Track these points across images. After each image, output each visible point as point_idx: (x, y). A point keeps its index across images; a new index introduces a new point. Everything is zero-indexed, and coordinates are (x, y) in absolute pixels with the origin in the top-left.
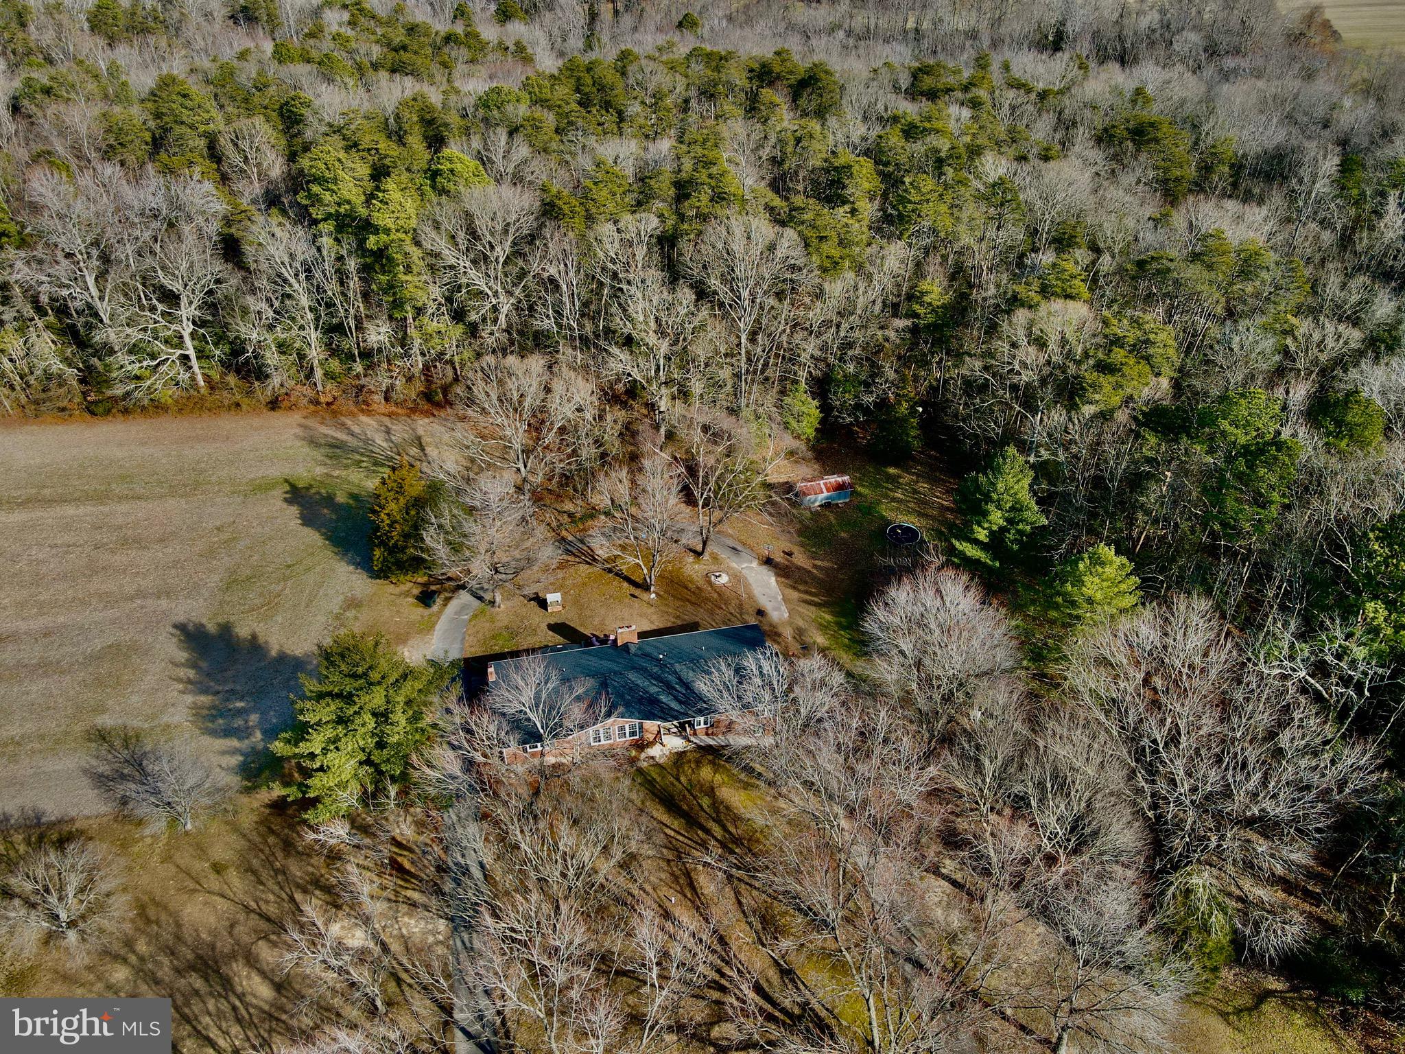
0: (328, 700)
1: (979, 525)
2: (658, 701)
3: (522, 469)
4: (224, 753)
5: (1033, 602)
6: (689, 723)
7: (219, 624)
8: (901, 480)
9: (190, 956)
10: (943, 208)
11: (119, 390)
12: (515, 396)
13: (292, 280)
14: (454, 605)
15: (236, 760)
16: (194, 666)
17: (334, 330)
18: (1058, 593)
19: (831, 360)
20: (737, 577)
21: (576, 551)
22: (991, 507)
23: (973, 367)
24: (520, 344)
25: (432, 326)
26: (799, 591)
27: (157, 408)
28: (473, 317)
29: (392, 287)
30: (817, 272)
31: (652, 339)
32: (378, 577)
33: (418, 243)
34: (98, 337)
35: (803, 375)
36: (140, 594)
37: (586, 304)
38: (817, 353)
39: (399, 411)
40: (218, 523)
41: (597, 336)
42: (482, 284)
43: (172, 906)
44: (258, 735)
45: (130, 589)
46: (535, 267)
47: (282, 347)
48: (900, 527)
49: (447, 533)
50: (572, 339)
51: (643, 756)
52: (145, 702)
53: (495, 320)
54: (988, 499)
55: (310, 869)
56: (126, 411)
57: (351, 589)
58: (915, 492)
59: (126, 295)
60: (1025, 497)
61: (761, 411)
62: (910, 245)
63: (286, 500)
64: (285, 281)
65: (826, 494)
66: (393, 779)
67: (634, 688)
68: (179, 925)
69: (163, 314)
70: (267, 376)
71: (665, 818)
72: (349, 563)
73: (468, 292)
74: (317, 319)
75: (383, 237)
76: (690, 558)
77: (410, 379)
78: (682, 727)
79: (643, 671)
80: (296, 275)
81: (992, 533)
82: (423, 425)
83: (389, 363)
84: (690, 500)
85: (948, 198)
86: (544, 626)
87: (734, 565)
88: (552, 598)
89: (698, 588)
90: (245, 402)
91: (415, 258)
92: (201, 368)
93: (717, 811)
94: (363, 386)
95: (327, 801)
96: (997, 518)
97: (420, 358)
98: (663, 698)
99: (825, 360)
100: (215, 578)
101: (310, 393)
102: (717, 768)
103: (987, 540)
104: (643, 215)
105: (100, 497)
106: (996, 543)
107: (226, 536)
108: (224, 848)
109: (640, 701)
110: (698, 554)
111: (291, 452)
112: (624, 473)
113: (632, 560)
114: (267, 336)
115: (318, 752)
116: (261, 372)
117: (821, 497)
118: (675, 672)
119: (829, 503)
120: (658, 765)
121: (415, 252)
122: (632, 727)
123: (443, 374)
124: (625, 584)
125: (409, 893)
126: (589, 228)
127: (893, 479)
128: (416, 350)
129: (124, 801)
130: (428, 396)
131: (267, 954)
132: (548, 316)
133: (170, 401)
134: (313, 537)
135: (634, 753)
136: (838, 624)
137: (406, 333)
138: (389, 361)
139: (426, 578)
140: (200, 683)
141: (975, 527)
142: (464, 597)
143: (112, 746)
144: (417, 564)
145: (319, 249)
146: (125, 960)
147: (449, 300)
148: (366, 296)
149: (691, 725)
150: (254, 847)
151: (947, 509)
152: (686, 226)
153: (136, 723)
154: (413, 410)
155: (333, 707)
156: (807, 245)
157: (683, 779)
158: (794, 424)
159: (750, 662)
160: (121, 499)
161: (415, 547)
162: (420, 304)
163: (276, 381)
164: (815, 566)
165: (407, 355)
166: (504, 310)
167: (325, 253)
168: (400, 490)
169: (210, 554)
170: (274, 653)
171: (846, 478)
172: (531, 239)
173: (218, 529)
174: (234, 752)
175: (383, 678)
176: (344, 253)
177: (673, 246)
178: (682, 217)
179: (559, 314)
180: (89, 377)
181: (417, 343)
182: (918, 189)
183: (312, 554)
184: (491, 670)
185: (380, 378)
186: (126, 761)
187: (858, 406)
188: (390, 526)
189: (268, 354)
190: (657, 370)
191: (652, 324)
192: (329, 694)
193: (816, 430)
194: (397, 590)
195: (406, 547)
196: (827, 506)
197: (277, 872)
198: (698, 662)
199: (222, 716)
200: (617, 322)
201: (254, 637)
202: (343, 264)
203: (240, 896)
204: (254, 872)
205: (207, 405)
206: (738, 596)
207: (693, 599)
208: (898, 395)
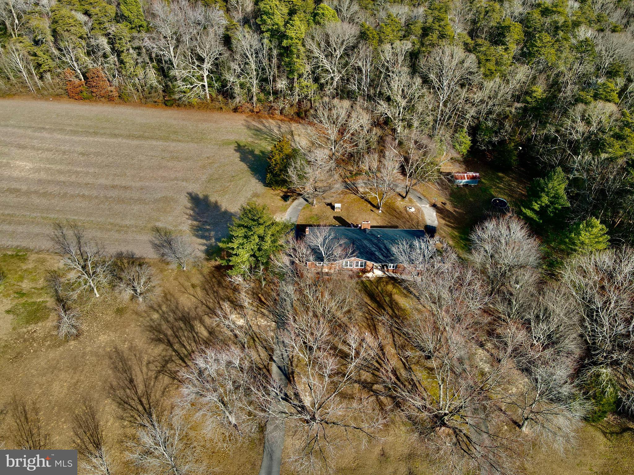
0: (242, 228)
1: (536, 202)
2: (375, 255)
3: (333, 149)
4: (200, 244)
5: (554, 241)
6: (386, 265)
7: (204, 195)
8: (504, 179)
9: (180, 315)
10: (553, 51)
11: (177, 97)
12: (335, 117)
13: (250, 57)
14: (296, 202)
15: (204, 248)
16: (193, 210)
17: (264, 80)
18: (567, 237)
19: (481, 119)
20: (418, 210)
21: (351, 188)
22: (543, 194)
23: (551, 130)
24: (341, 95)
25: (304, 83)
26: (446, 220)
27: (190, 105)
28: (322, 81)
29: (290, 64)
30: (482, 76)
31: (399, 99)
32: (267, 186)
33: (304, 46)
34: (172, 73)
35: (466, 124)
36: (176, 179)
37: (372, 81)
38: (475, 114)
39: (285, 119)
40: (208, 156)
41: (375, 96)
42: (328, 67)
43: (176, 296)
44: (214, 240)
45: (173, 176)
46: (352, 62)
47: (242, 86)
48: (499, 200)
49: (297, 170)
50: (364, 96)
51: (364, 276)
52: (174, 220)
53: (332, 84)
54: (543, 190)
55: (227, 293)
56: (179, 106)
57: (256, 189)
58: (510, 185)
59: (185, 56)
60: (562, 192)
61: (443, 138)
62: (532, 68)
63: (235, 150)
64: (247, 57)
65: (466, 180)
66: (263, 264)
67: (365, 247)
68: (177, 304)
69: (198, 66)
70: (234, 98)
71: (369, 302)
72: (257, 179)
73: (322, 70)
74: (258, 74)
75: (290, 41)
76: (399, 199)
77: (292, 106)
78: (383, 267)
79: (370, 241)
80: (252, 55)
81: (541, 207)
82: (294, 126)
83: (284, 98)
84: (403, 172)
85: (556, 46)
86: (332, 217)
87: (419, 205)
88: (337, 205)
89: (400, 212)
90: (224, 107)
91: (302, 51)
92: (209, 91)
93: (391, 303)
94: (272, 106)
95: (237, 268)
96: (545, 200)
97: (297, 97)
98: (377, 253)
99: (478, 118)
100: (205, 177)
101: (251, 107)
102: (394, 286)
103: (538, 210)
104: (405, 42)
105: (166, 139)
106: (542, 212)
107: (210, 161)
108: (197, 279)
109: (367, 253)
110: (403, 198)
111: (240, 130)
112: (376, 156)
113: (374, 195)
114: (237, 80)
115: (235, 247)
116: (232, 96)
117: (464, 181)
118: (384, 244)
119: (467, 185)
120: (370, 281)
121: (302, 49)
122: (362, 263)
123: (306, 104)
124: (369, 205)
125: (262, 310)
126: (379, 45)
127: (500, 179)
128: (296, 93)
129: (163, 255)
130: (298, 114)
131: (207, 320)
132: (355, 84)
133: (195, 104)
134: (243, 166)
135: (361, 274)
136: (460, 237)
137: (293, 85)
138: (284, 97)
139: (286, 190)
140: (194, 216)
141: (534, 203)
142: (301, 200)
143: (160, 234)
144: (284, 183)
145: (262, 44)
146: (158, 311)
147: (313, 72)
148: (279, 67)
149: (387, 267)
150: (207, 281)
151: (524, 195)
152: (424, 49)
153: (170, 227)
154: (292, 119)
155: (243, 231)
156: (479, 63)
157: (379, 288)
158: (458, 147)
159: (416, 243)
160: (173, 140)
161: (284, 175)
162: (301, 72)
163: (237, 100)
164: (455, 211)
165: (292, 95)
166: (336, 79)
167: (265, 46)
168: (281, 151)
169: (204, 167)
170: (223, 210)
171: (477, 174)
172: (354, 47)
173: (208, 158)
174: (204, 245)
175: (264, 222)
176: (273, 47)
177: (416, 58)
178: (422, 44)
179: (360, 84)
180: (167, 90)
181: (297, 89)
182: (541, 40)
183: (243, 173)
184: (307, 229)
185: (279, 104)
186: (165, 241)
187: (490, 142)
188: (275, 165)
189: (236, 88)
190: (399, 114)
191: (400, 92)
192: (243, 226)
193: (468, 151)
194: (274, 193)
195: (280, 175)
196: (466, 185)
197: (214, 292)
198: (394, 241)
199: (201, 230)
200: (385, 90)
201: (216, 202)
202: (271, 52)
203: (200, 298)
204: (206, 291)
205: (210, 107)
206: (418, 218)
207: (398, 216)
208: (509, 139)
